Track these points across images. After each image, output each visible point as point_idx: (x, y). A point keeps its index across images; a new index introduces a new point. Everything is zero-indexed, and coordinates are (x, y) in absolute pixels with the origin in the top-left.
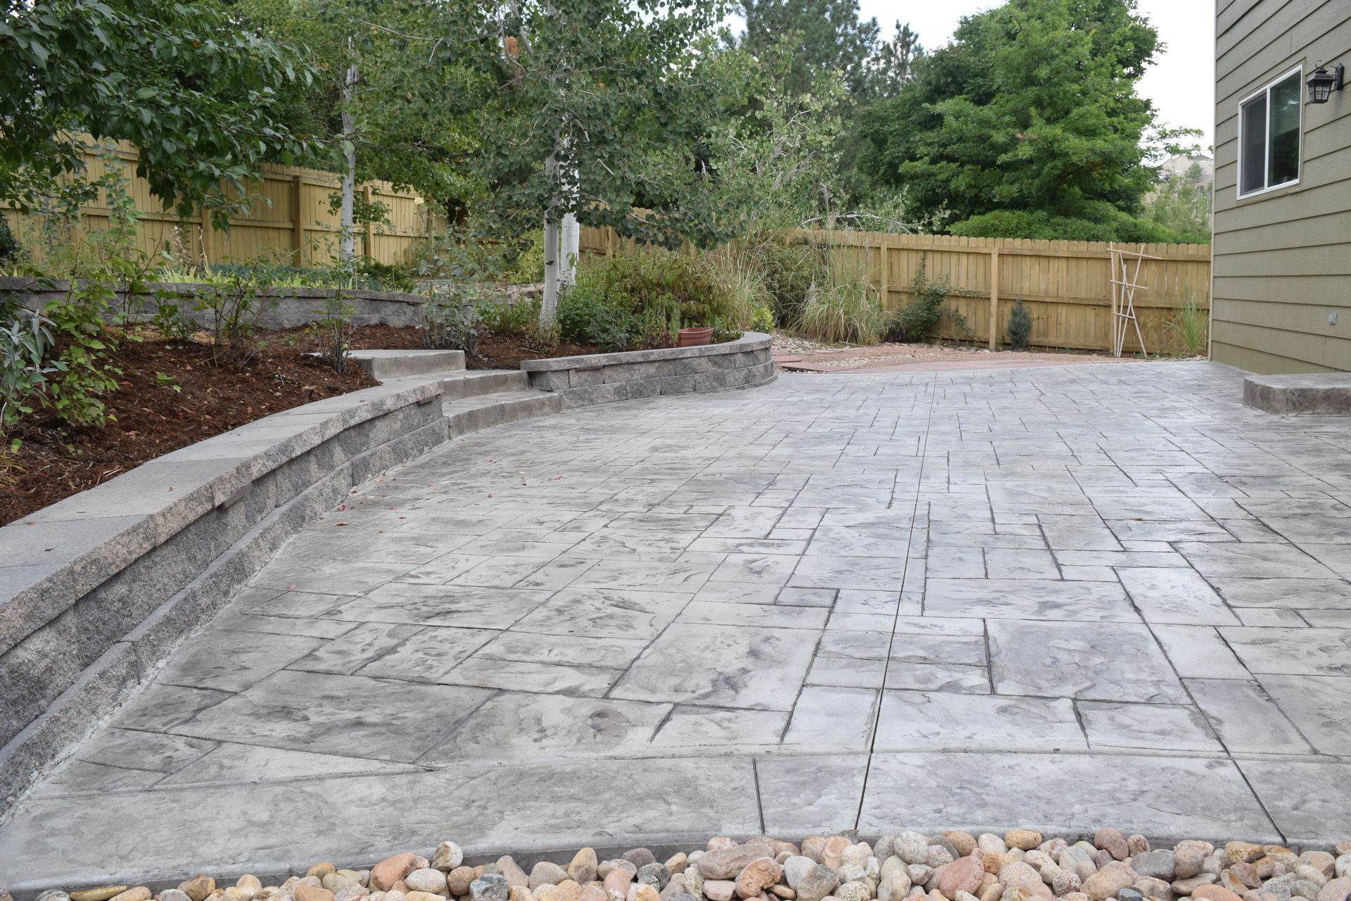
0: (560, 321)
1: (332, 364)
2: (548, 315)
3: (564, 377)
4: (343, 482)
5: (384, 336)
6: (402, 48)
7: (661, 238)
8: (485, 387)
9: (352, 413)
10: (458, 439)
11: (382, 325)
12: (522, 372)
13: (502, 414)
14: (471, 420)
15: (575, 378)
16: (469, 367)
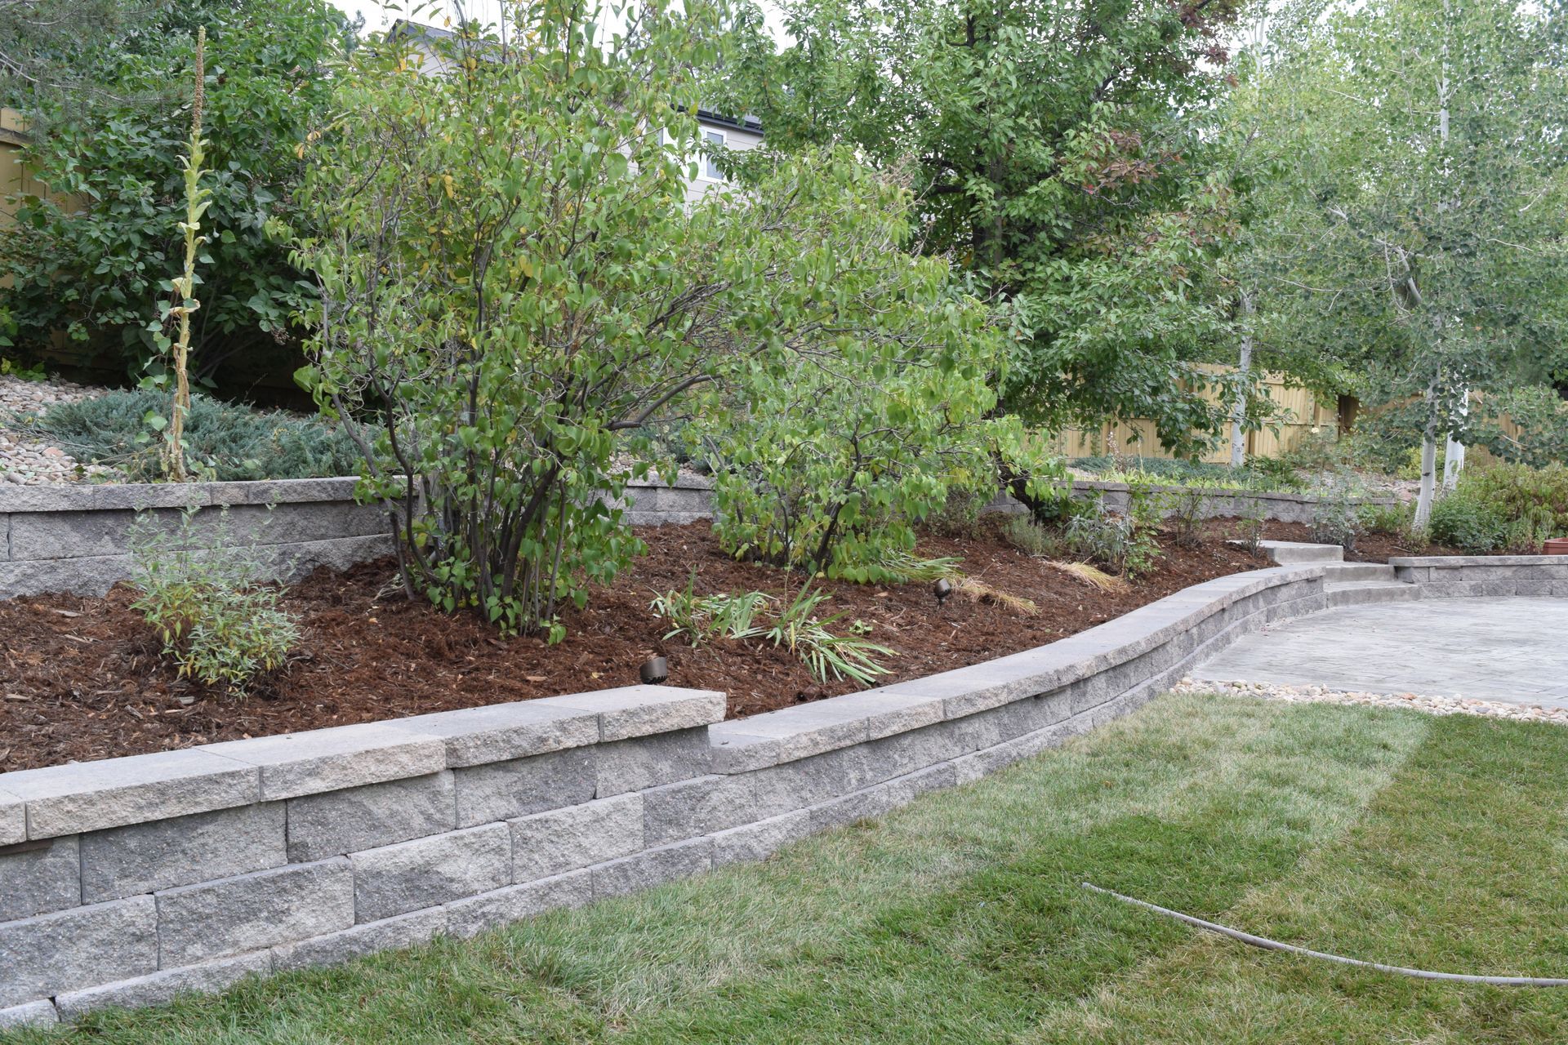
0: (1433, 526)
1: (1248, 549)
2: (1421, 521)
3: (1425, 572)
4: (1263, 619)
5: (1279, 530)
6: (1307, 298)
7: (1530, 457)
8: (1357, 575)
9: (1270, 580)
10: (1333, 609)
11: (1274, 520)
12: (1390, 566)
13: (1369, 596)
14: (1344, 597)
15: (1434, 574)
16: (1346, 559)
